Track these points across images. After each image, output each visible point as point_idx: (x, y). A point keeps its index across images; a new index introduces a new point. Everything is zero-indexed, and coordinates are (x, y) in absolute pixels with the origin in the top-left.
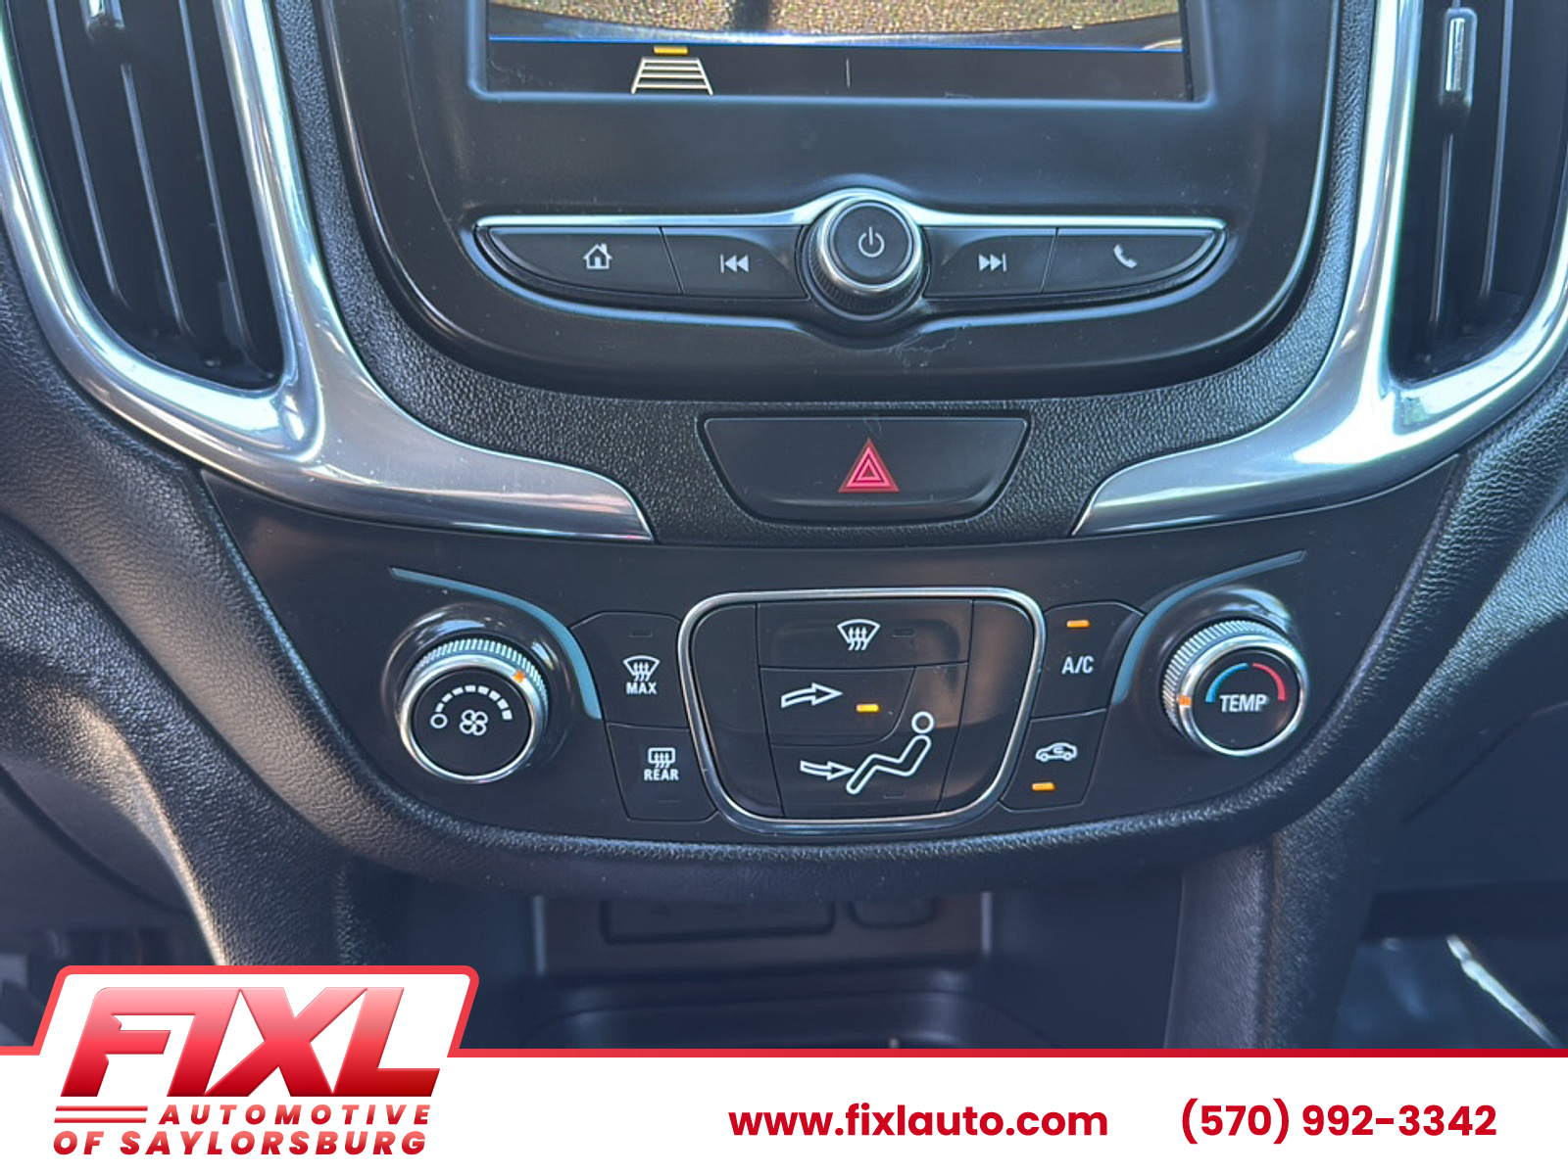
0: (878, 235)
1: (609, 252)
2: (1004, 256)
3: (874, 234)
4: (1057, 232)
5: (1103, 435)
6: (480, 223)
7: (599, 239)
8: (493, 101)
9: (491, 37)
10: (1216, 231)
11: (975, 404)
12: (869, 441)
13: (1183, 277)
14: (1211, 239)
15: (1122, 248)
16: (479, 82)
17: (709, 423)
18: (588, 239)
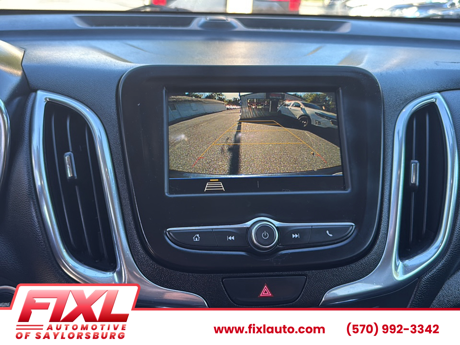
0: (267, 233)
1: (199, 236)
2: (299, 234)
4: (312, 227)
5: (326, 280)
6: (167, 230)
7: (197, 233)
8: (171, 197)
9: (170, 179)
10: (352, 226)
11: (293, 273)
12: (265, 284)
13: (345, 238)
14: (351, 228)
15: (329, 231)
16: (167, 193)
17: (224, 280)
18: (194, 233)
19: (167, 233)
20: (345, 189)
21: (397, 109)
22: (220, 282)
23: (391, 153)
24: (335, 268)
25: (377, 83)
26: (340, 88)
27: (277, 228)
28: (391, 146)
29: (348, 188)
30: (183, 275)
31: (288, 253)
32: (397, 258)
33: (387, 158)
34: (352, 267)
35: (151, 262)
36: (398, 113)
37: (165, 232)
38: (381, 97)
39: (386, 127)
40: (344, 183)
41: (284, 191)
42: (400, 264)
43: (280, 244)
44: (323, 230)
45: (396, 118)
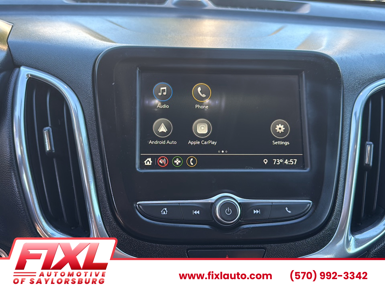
0: (230, 209)
1: (167, 210)
2: (260, 210)
3: (229, 209)
4: (272, 204)
5: (283, 253)
6: (137, 203)
7: (165, 207)
8: (141, 173)
9: (141, 154)
10: (310, 203)
11: (253, 246)
12: (227, 256)
13: (302, 215)
14: (308, 205)
15: (288, 208)
16: (138, 168)
17: (189, 251)
18: (163, 206)
19: (137, 205)
20: (304, 168)
21: (355, 93)
22: (185, 253)
23: (347, 135)
24: (292, 242)
25: (338, 68)
26: (303, 72)
27: (239, 204)
28: (348, 129)
29: (307, 167)
30: (150, 245)
31: (249, 228)
32: (350, 233)
33: (344, 140)
34: (308, 241)
35: (122, 233)
36: (355, 96)
37: (135, 205)
38: (341, 82)
39: (345, 109)
40: (304, 162)
41: (247, 168)
42: (352, 239)
43: (242, 219)
44: (282, 207)
45: (354, 101)
